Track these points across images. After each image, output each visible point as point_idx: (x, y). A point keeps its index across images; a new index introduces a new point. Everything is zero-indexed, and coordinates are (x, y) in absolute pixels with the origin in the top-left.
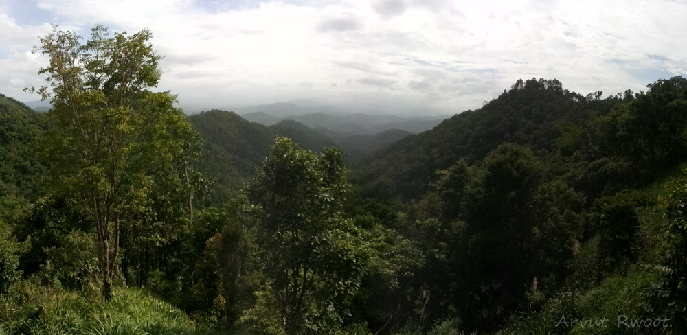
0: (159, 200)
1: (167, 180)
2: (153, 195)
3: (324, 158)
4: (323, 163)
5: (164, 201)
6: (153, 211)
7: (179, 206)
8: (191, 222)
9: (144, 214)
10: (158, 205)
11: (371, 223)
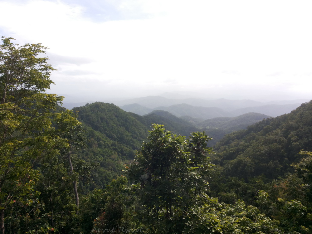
0: (46, 191)
1: (53, 170)
2: (40, 187)
3: (191, 141)
4: (190, 145)
5: (51, 191)
6: (40, 203)
7: (65, 194)
8: (78, 207)
9: (31, 207)
10: (45, 196)
11: (233, 200)
